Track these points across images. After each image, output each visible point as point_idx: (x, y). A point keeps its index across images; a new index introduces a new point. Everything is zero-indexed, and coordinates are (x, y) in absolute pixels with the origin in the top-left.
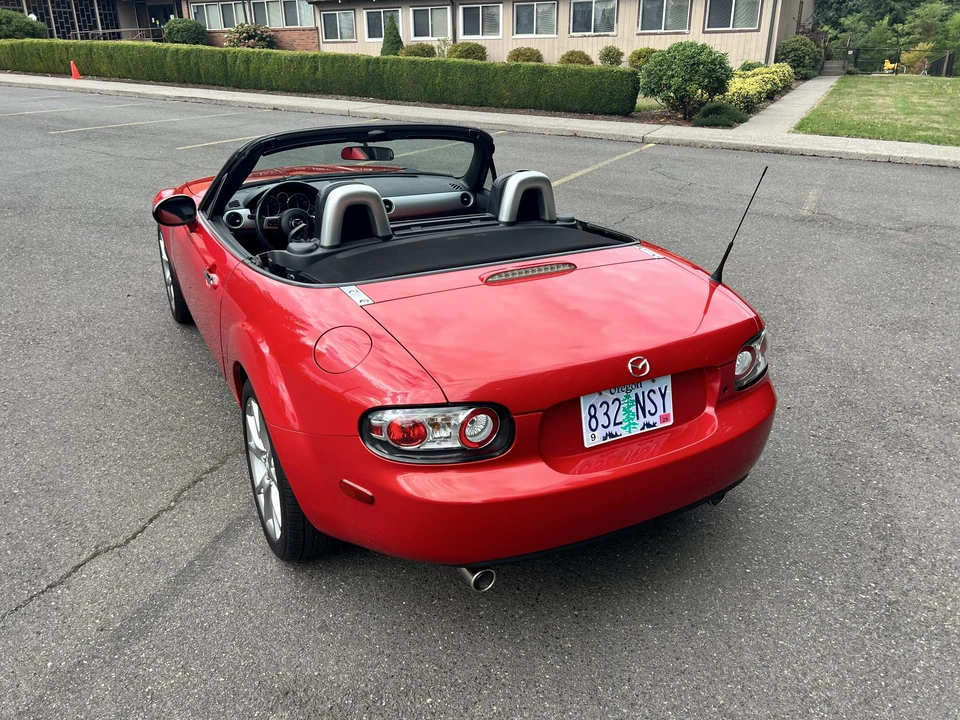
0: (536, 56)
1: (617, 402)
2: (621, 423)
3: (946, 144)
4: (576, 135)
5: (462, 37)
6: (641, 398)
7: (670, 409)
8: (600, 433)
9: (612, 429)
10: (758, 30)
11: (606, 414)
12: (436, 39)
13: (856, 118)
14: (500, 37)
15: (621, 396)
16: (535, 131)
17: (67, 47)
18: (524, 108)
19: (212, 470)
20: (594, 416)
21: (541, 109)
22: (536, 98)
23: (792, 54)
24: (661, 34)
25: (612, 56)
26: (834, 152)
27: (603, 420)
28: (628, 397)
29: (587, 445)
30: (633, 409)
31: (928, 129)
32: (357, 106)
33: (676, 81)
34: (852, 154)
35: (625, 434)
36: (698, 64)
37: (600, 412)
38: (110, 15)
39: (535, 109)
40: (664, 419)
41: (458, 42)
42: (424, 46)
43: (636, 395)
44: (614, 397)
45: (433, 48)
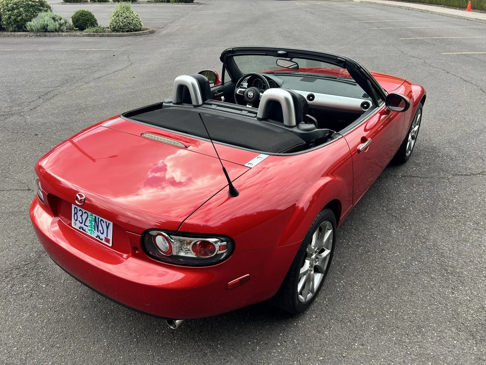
1: (86, 214)
2: (87, 226)
7: (110, 237)
8: (78, 224)
9: (82, 225)
27: (80, 219)
28: (92, 215)
29: (73, 225)
30: (94, 223)
35: (89, 233)
37: (79, 213)
40: (107, 240)
43: (95, 217)
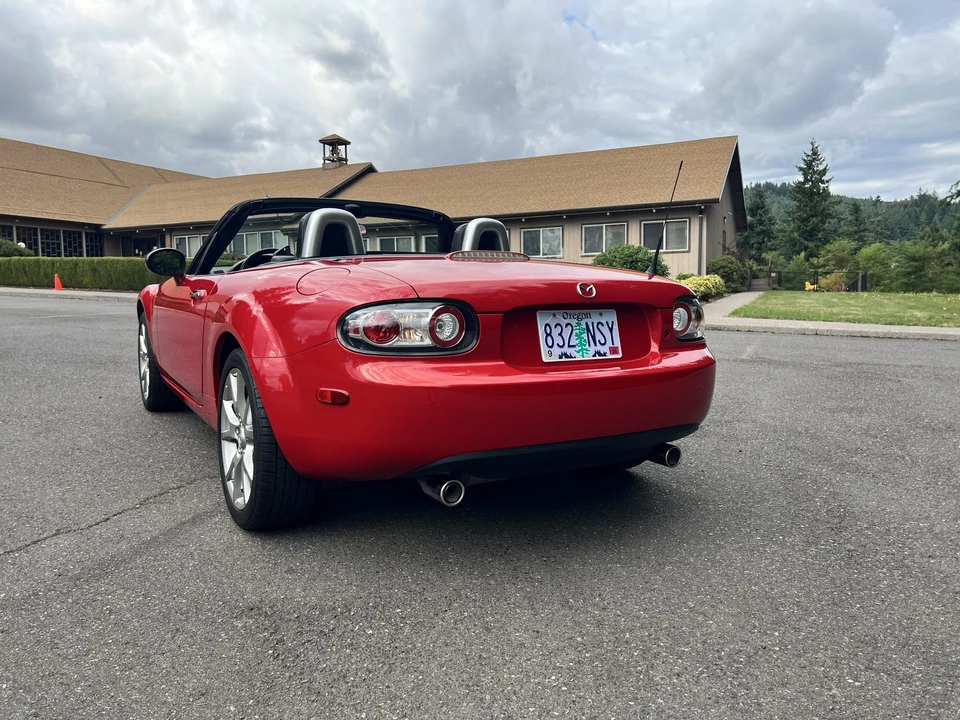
1: (569, 327)
2: (574, 346)
3: (866, 323)
6: (591, 328)
7: (618, 343)
8: (557, 351)
9: (566, 349)
10: (689, 251)
11: (560, 334)
15: (574, 322)
17: (53, 263)
19: (178, 488)
20: (550, 335)
27: (558, 340)
28: (579, 324)
29: (545, 359)
30: (585, 336)
31: (849, 314)
35: (579, 357)
37: (556, 332)
38: (96, 247)
40: (614, 350)
43: (587, 324)
44: (567, 321)
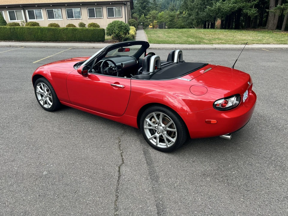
0: (57, 26)
3: (184, 44)
4: (94, 48)
5: (29, 20)
10: (122, 18)
12: (20, 21)
13: (159, 39)
14: (43, 20)
16: (81, 47)
18: (71, 41)
21: (77, 41)
22: (75, 38)
23: (132, 24)
24: (95, 19)
25: (82, 25)
26: (163, 48)
29: (244, 102)
31: (177, 41)
32: (12, 44)
33: (117, 32)
34: (167, 48)
35: (246, 99)
36: (122, 26)
39: (75, 41)
41: (28, 22)
42: (15, 23)
45: (19, 24)
